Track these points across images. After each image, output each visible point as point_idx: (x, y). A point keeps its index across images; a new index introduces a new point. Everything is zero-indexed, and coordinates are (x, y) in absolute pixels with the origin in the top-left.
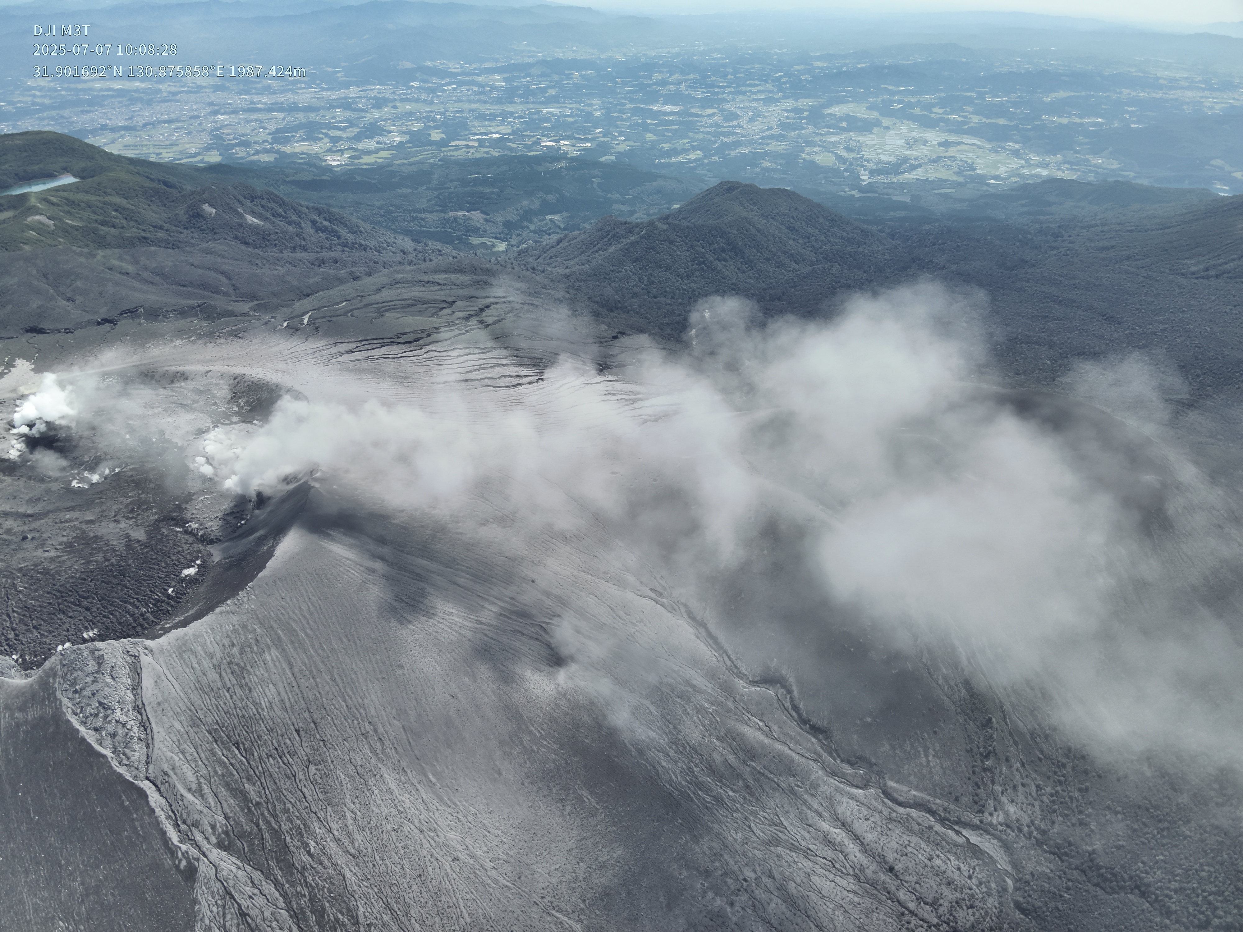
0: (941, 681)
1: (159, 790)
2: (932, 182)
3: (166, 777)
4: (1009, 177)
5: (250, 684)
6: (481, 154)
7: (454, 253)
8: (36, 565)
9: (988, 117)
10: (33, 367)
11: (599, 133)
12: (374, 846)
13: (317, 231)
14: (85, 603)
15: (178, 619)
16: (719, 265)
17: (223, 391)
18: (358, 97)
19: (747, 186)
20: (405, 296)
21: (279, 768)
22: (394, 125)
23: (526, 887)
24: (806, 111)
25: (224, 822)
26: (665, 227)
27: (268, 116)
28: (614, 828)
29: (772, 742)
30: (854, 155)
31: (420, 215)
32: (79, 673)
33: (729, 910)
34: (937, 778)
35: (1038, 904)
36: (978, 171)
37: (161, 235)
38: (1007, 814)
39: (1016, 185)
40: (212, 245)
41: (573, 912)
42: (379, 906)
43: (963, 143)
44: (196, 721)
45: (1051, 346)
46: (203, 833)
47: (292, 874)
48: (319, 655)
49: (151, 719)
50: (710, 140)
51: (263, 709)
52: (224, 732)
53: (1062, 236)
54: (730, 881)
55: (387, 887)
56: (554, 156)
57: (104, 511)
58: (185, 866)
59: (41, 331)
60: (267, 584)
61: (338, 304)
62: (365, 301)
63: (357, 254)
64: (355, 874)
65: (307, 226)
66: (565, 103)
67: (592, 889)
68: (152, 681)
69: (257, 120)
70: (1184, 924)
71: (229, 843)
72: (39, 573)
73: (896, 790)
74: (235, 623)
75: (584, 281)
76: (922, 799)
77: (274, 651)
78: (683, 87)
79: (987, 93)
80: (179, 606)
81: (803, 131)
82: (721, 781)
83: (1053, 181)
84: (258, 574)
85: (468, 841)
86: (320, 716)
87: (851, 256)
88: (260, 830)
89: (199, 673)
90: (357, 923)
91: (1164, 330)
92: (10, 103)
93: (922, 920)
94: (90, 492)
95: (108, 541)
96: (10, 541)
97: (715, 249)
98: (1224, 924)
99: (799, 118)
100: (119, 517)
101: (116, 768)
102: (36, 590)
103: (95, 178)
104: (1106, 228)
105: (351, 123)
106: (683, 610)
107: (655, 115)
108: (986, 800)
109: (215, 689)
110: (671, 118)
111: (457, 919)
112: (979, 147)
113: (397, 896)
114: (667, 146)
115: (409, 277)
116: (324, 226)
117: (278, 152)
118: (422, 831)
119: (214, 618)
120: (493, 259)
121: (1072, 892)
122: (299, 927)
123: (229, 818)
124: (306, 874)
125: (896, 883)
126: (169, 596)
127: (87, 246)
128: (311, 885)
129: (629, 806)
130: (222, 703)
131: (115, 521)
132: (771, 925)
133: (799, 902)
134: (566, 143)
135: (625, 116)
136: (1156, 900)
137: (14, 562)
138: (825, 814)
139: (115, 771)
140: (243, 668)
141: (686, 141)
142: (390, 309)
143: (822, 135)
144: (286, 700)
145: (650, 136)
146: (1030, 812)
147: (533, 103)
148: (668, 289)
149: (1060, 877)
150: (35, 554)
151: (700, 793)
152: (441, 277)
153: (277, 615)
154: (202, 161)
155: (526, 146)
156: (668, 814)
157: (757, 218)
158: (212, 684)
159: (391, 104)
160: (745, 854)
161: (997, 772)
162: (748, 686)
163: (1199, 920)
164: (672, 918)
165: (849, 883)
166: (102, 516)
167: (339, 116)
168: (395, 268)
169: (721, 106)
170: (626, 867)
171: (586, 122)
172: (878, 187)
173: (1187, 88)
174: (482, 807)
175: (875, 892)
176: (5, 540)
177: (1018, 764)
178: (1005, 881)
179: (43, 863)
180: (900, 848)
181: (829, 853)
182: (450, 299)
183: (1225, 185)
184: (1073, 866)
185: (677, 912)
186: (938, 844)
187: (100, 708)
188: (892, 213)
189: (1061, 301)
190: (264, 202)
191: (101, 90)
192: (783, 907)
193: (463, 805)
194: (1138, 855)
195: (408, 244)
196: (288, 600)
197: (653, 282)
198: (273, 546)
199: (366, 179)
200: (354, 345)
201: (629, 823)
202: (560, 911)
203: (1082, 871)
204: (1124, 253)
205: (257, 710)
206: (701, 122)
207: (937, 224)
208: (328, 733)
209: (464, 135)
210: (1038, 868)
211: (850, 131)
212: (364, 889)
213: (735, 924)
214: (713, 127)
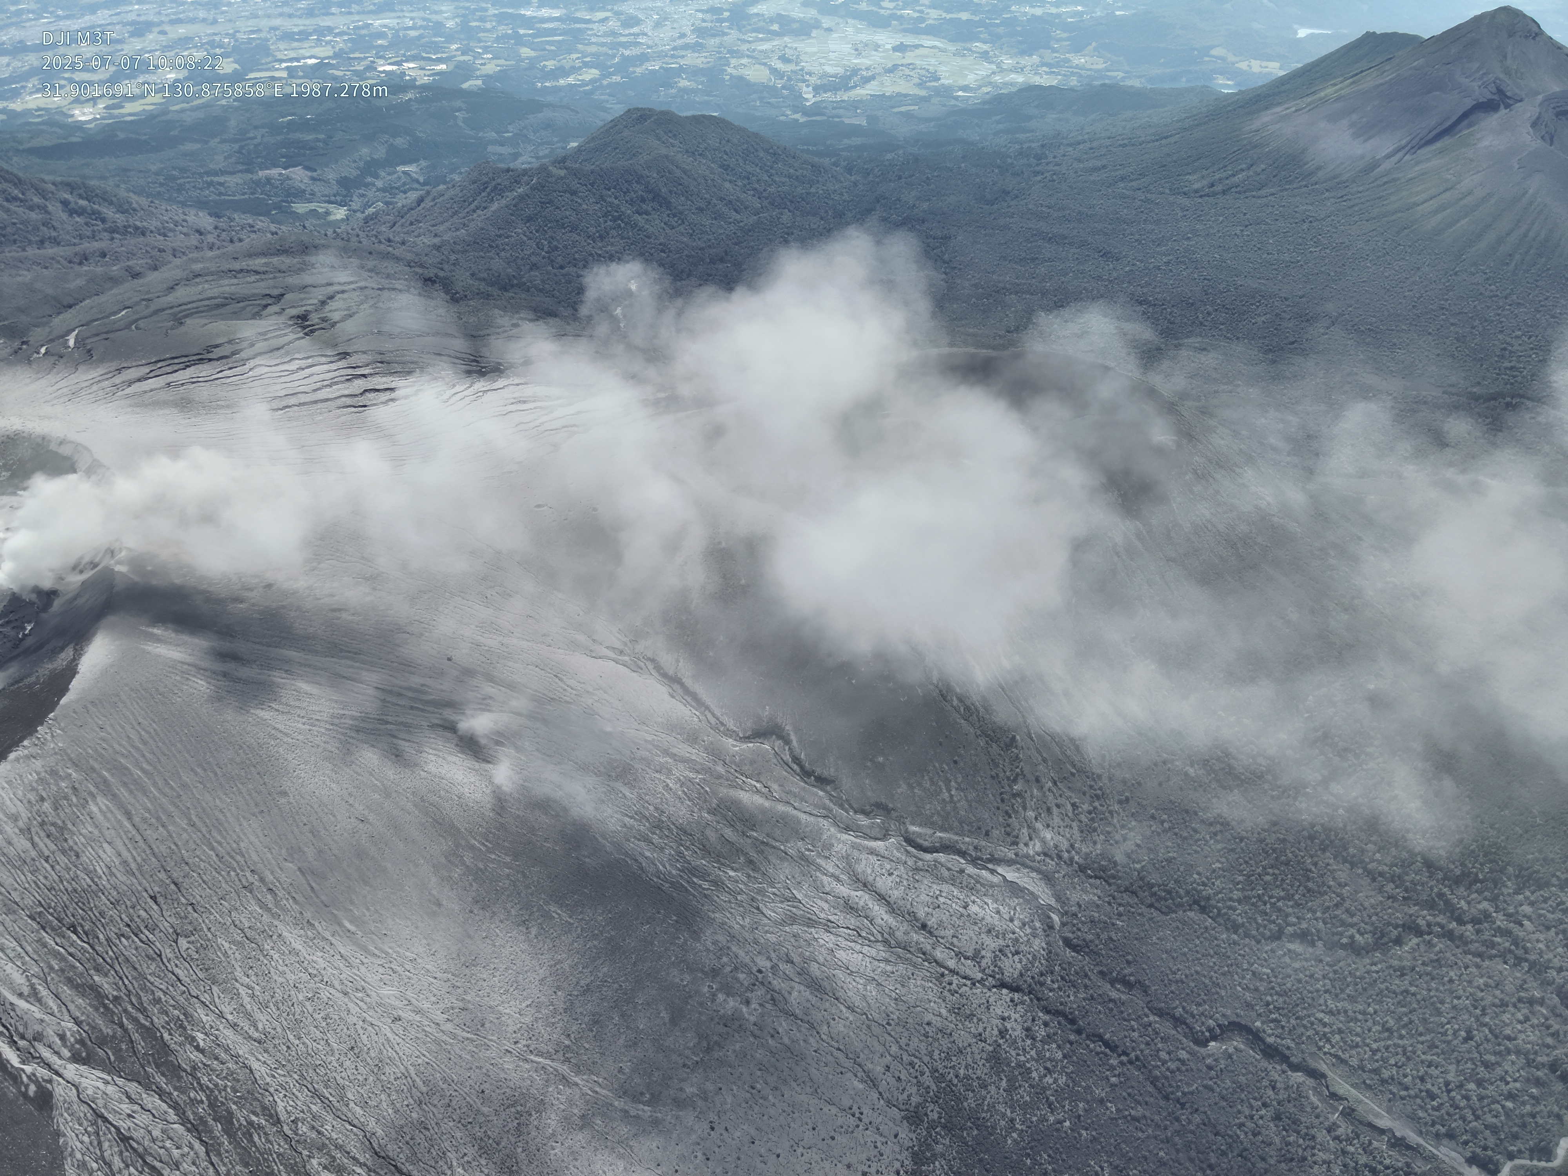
0: (955, 702)
2: (890, 98)
4: (980, 87)
5: (75, 848)
7: (273, 227)
9: (948, 11)
11: (456, 50)
12: (285, 1023)
13: (71, 215)
16: (640, 220)
18: (109, 24)
19: (662, 113)
20: (210, 294)
21: (136, 949)
22: (164, 57)
23: (493, 1035)
24: (726, 10)
25: (76, 1028)
26: (563, 173)
28: (595, 943)
29: (773, 803)
30: (793, 67)
31: (216, 179)
33: (744, 1010)
34: (963, 813)
35: (1089, 937)
36: (942, 81)
38: (1043, 841)
39: (987, 97)
41: (557, 1051)
42: (303, 1096)
43: (922, 46)
44: (10, 906)
45: (1043, 295)
46: (50, 1047)
47: (180, 1078)
48: (165, 795)
50: (606, 54)
51: (100, 877)
52: (52, 915)
53: (1046, 157)
54: (741, 976)
55: (311, 1071)
56: (397, 84)
58: (35, 1092)
60: (75, 712)
61: (115, 313)
62: (153, 307)
63: (132, 242)
64: (265, 1063)
65: (54, 208)
66: (402, 11)
67: (576, 1019)
70: (1254, 937)
71: (88, 1054)
73: (919, 835)
74: (39, 769)
75: (462, 252)
76: (949, 840)
77: (100, 800)
81: (725, 38)
82: (718, 862)
83: (1030, 89)
84: (59, 700)
85: (410, 994)
86: (182, 874)
87: (803, 199)
88: (126, 1030)
89: (3, 843)
90: (279, 1121)
91: (1167, 263)
93: (965, 978)
97: (631, 200)
98: (1299, 931)
99: (718, 21)
104: (1094, 144)
106: (650, 666)
107: (529, 22)
108: (1019, 830)
109: (28, 860)
110: (552, 25)
111: (410, 1090)
112: (941, 50)
113: (326, 1078)
114: (550, 64)
115: (213, 267)
116: (81, 207)
118: (346, 994)
120: (330, 232)
121: (1124, 918)
122: (201, 1141)
123: (82, 1022)
124: (199, 1075)
125: (931, 941)
128: (208, 1087)
129: (610, 912)
130: (41, 878)
132: (796, 1017)
133: (825, 984)
134: (412, 65)
135: (488, 25)
136: (1219, 914)
138: (843, 877)
140: (62, 828)
141: (574, 56)
142: (192, 314)
143: (749, 42)
144: (130, 860)
145: (526, 52)
146: (1068, 836)
147: (359, 13)
148: (577, 256)
149: (1109, 903)
151: (695, 880)
152: (258, 263)
153: (96, 751)
155: (356, 73)
156: (659, 913)
157: (680, 155)
158: (23, 855)
159: (156, 29)
160: (756, 942)
161: (1028, 795)
162: (738, 744)
163: (1270, 930)
164: (679, 1033)
165: (879, 951)
168: (191, 256)
169: (616, 8)
170: (616, 986)
171: (435, 35)
172: (825, 108)
174: (421, 950)
175: (909, 956)
177: (1050, 784)
178: (1049, 917)
180: (930, 900)
181: (853, 922)
182: (276, 292)
183: (1229, 79)
184: (1122, 889)
185: (683, 1025)
186: (972, 889)
188: (846, 141)
189: (1050, 238)
192: (807, 994)
193: (398, 952)
194: (1192, 866)
195: (205, 221)
196: (109, 729)
198: (74, 660)
199: (133, 136)
200: (147, 370)
201: (613, 933)
202: (540, 1054)
203: (1132, 892)
204: (1118, 173)
205: (93, 881)
206: (592, 29)
207: (901, 152)
208: (197, 894)
209: (267, 63)
210: (1084, 897)
211: (784, 35)
212: (281, 1079)
213: (755, 1024)
214: (609, 36)
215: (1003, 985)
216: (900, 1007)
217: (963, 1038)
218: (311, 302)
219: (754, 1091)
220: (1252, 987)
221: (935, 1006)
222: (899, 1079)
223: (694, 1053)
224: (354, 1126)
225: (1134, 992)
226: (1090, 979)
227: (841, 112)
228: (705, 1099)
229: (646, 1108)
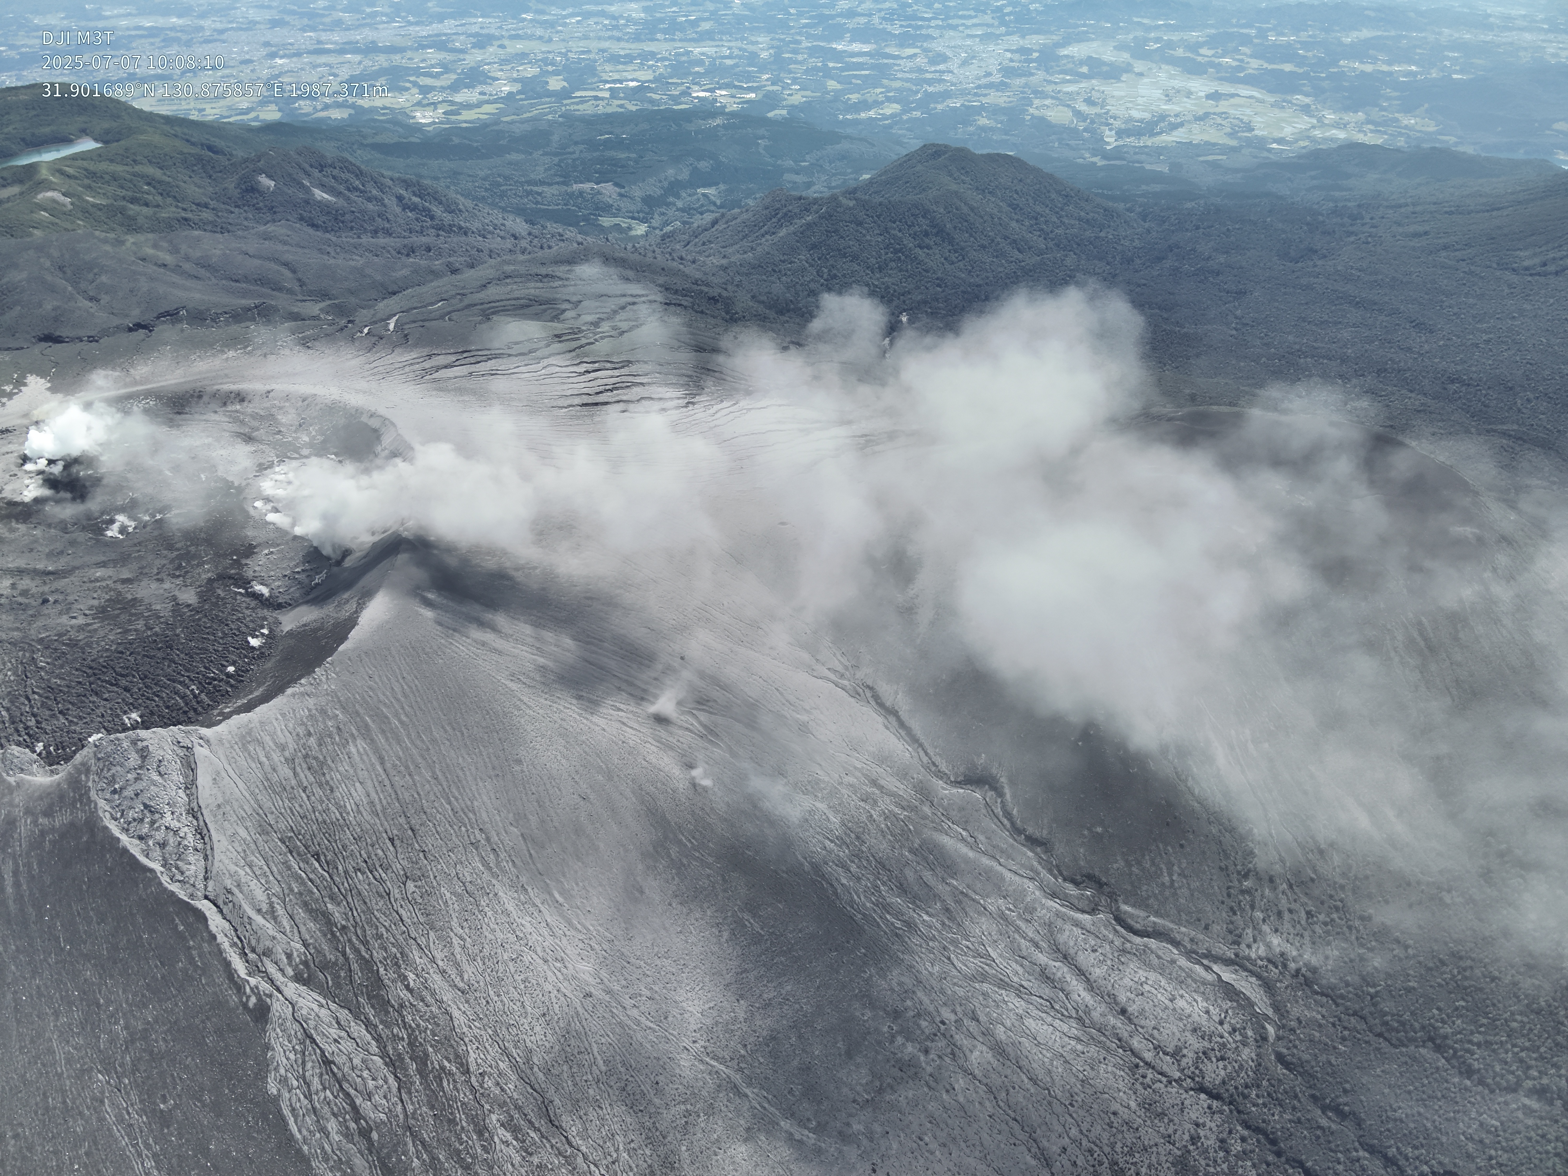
1: (221, 911)
2: (1198, 146)
3: (229, 896)
4: (1297, 141)
5: (331, 783)
6: (614, 107)
7: (580, 238)
8: (60, 635)
9: (1270, 61)
10: (49, 385)
11: (767, 80)
12: (488, 979)
13: (404, 209)
14: (123, 682)
15: (240, 703)
16: (921, 253)
17: (290, 416)
18: (454, 34)
19: (958, 150)
20: (516, 294)
21: (369, 884)
22: (502, 70)
23: (674, 1029)
24: (1035, 51)
25: (303, 949)
26: (851, 203)
27: (340, 59)
28: (783, 959)
29: (977, 855)
30: (1096, 110)
31: (535, 189)
32: (119, 768)
33: (922, 1058)
34: (1183, 901)
35: (1306, 1057)
36: (1256, 132)
37: (207, 215)
38: (1268, 946)
39: (1304, 151)
40: (270, 228)
41: (732, 1059)
42: (494, 1051)
43: (1238, 95)
44: (264, 829)
45: (1344, 360)
46: (276, 963)
47: (387, 1012)
48: (416, 747)
49: (209, 825)
50: (911, 90)
51: (348, 813)
52: (300, 841)
53: (1362, 218)
54: (924, 1024)
55: (504, 1029)
56: (708, 110)
57: (143, 568)
58: (255, 1004)
59: (58, 340)
60: (350, 659)
61: (432, 304)
62: (466, 302)
63: (455, 239)
64: (464, 1013)
65: (391, 202)
66: (721, 40)
67: (755, 1031)
68: (209, 779)
69: (326, 65)
70: (1488, 1085)
71: (309, 976)
72: (64, 644)
73: (1131, 916)
74: (311, 706)
75: (747, 274)
76: (1164, 926)
77: (360, 742)
78: (876, 20)
79: (1270, 30)
80: (240, 686)
81: (1031, 78)
82: (914, 903)
83: (1352, 146)
84: (338, 646)
85: (603, 974)
86: (419, 822)
87: (1091, 243)
88: (347, 959)
89: (267, 768)
90: (468, 1071)
91: (1487, 342)
92: (12, 47)
93: (1161, 1074)
94: (125, 544)
95: (150, 605)
96: (27, 605)
97: (915, 233)
98: (1538, 1086)
99: (1026, 61)
100: (163, 575)
101: (166, 885)
102: (62, 667)
103: (122, 142)
104: (1418, 209)
105: (447, 68)
106: (869, 694)
107: (838, 56)
108: (1244, 929)
109: (288, 788)
110: (860, 60)
111: (590, 1066)
112: (1258, 100)
113: (516, 1039)
114: (854, 97)
115: (522, 270)
116: (414, 204)
117: (353, 106)
118: (546, 961)
119: (285, 700)
120: (629, 246)
121: (1348, 1043)
122: (396, 1076)
123: (309, 945)
124: (405, 1013)
125: (1128, 1029)
126: (229, 675)
127: (113, 230)
128: (410, 1026)
129: (800, 931)
130: (297, 805)
131: (158, 580)
132: (975, 1077)
133: (1009, 1049)
134: (724, 93)
135: (800, 57)
136: (1454, 1055)
137: (32, 632)
138: (1043, 944)
139: (166, 889)
140: (322, 763)
141: (879, 90)
142: (499, 311)
143: (1056, 83)
144: (377, 801)
145: (832, 85)
146: (1298, 944)
147: (681, 40)
149: (1334, 1025)
150: (59, 621)
151: (888, 917)
152: (562, 269)
153: (363, 698)
154: (256, 119)
155: (672, 98)
156: (848, 942)
157: (970, 192)
158: (284, 782)
159: (497, 43)
160: (943, 992)
161: (1258, 894)
162: (948, 787)
163: (1508, 1081)
164: (853, 1068)
165: (1071, 1028)
166: (142, 574)
167: (430, 59)
168: (504, 258)
169: (925, 44)
170: (797, 1006)
171: (750, 65)
172: (1127, 152)
173: (1522, 29)
174: (620, 933)
175: (1103, 1038)
176: (21, 604)
177: (1285, 886)
178: (1264, 1028)
179: (77, 1003)
180: (1134, 986)
181: (1047, 992)
182: (575, 298)
184: (1351, 1012)
185: (859, 1060)
186: (1182, 982)
187: (146, 812)
188: (1144, 187)
189: (1358, 303)
190: (336, 172)
191: (128, 29)
192: (989, 1056)
193: (598, 931)
194: (1433, 999)
195: (520, 226)
196: (377, 679)
197: (835, 277)
198: (356, 612)
199: (467, 142)
200: (453, 358)
201: (801, 953)
202: (716, 1058)
203: (1361, 1017)
204: (1440, 241)
205: (341, 814)
206: (899, 65)
207: (1202, 202)
208: (430, 843)
209: (592, 84)
210: (1306, 1012)
211: (1093, 78)
212: (476, 1031)
213: (931, 1075)
214: (914, 72)
215: (1202, 1089)
216: (1087, 1091)
217: (1149, 1136)
218: (604, 310)
219: (921, 1143)
220: (1476, 1137)
221: (1125, 1097)
222: (1075, 1164)
223: (865, 1090)
224: (535, 1090)
225: (1345, 1123)
226: (1299, 1101)
227: (1143, 157)
228: (871, 1140)
229: (811, 1135)
